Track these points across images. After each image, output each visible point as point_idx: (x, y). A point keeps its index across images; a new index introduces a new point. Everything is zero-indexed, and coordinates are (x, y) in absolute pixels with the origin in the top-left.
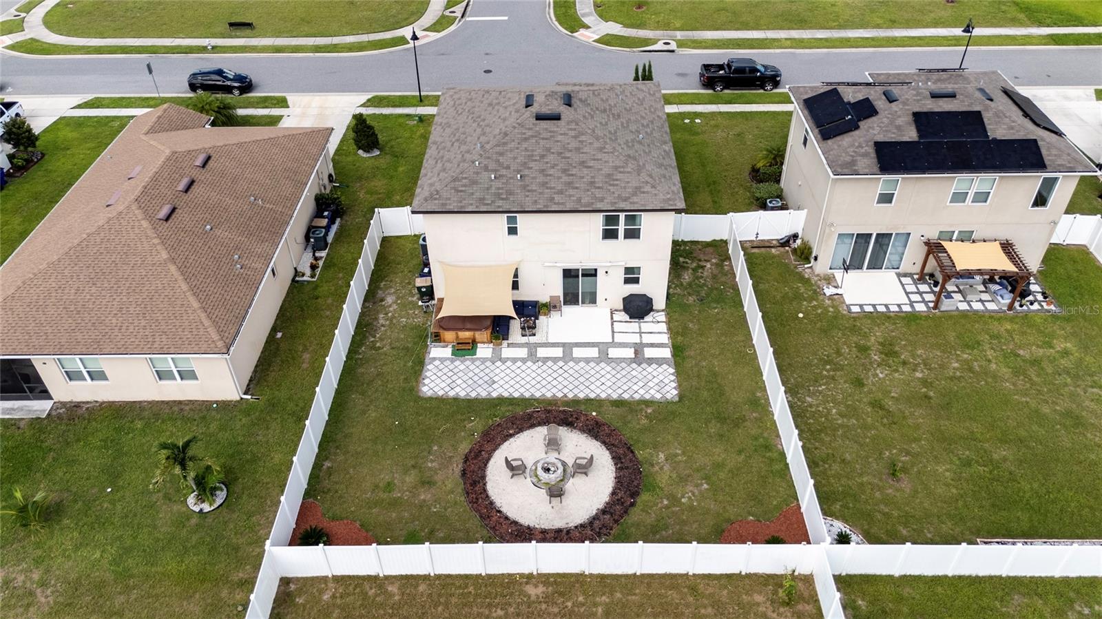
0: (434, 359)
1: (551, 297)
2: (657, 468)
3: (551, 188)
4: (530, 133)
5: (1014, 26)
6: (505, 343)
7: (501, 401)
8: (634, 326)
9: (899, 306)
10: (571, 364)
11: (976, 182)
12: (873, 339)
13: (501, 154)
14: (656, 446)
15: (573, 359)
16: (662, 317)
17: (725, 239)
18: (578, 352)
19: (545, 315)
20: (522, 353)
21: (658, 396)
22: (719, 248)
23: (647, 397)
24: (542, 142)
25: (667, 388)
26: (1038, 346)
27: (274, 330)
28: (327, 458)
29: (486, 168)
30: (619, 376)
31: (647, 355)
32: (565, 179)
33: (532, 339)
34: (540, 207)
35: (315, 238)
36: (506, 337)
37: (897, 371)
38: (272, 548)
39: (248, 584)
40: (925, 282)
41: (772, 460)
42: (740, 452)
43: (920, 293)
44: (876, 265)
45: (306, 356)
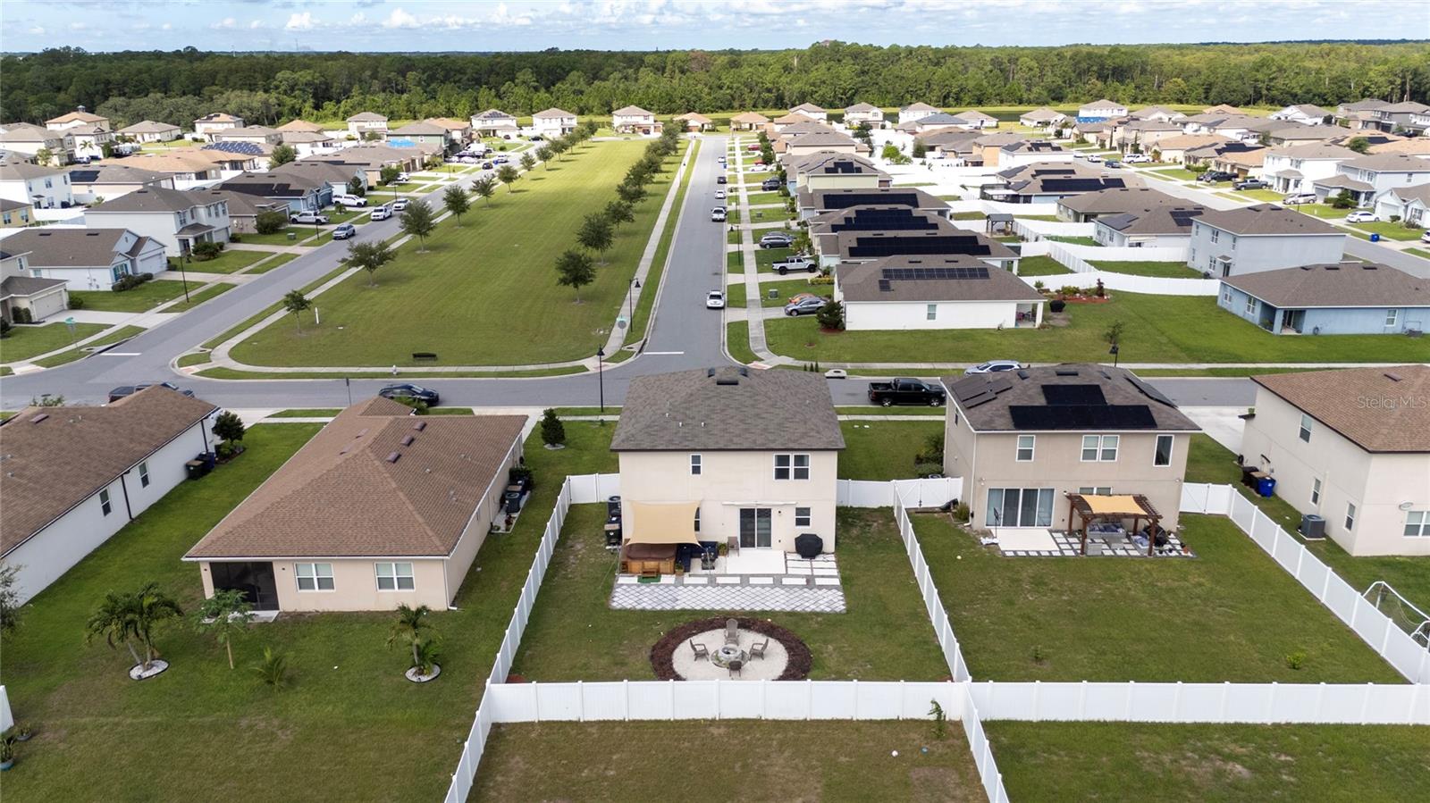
0: (622, 585)
1: (729, 538)
2: (825, 655)
3: (730, 433)
4: (712, 394)
5: (1175, 362)
6: (687, 574)
7: (683, 611)
8: (807, 563)
9: (1050, 552)
10: (748, 588)
11: (1101, 440)
12: (1025, 574)
13: (687, 409)
14: (826, 642)
15: (750, 585)
16: (832, 558)
17: (890, 505)
18: (753, 581)
19: (723, 555)
20: (704, 580)
21: (828, 610)
22: (886, 513)
23: (818, 610)
24: (723, 401)
25: (836, 605)
26: (1174, 580)
27: (474, 565)
28: (528, 649)
29: (675, 419)
30: (792, 596)
31: (817, 583)
32: (742, 426)
33: (712, 572)
34: (722, 446)
35: (510, 500)
36: (687, 569)
37: (1046, 595)
38: (492, 685)
39: (466, 728)
40: (1074, 536)
41: (929, 651)
42: (901, 645)
43: (1070, 544)
44: (1028, 521)
45: (505, 583)
